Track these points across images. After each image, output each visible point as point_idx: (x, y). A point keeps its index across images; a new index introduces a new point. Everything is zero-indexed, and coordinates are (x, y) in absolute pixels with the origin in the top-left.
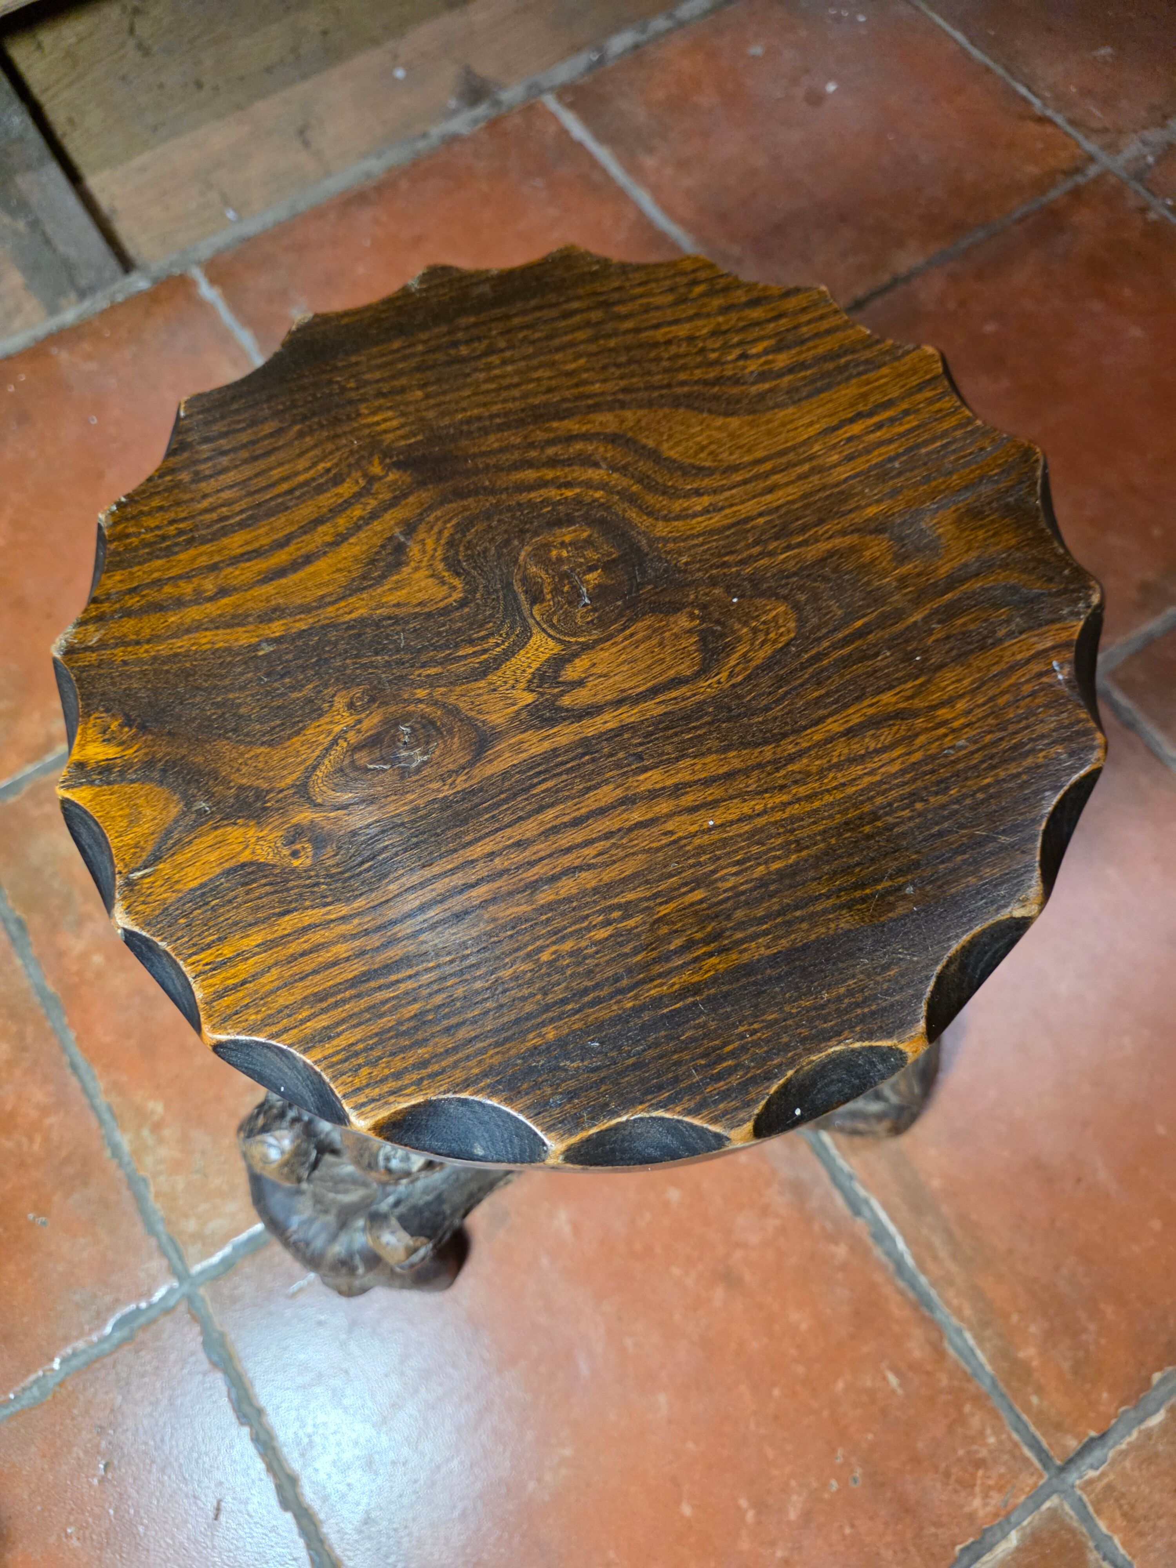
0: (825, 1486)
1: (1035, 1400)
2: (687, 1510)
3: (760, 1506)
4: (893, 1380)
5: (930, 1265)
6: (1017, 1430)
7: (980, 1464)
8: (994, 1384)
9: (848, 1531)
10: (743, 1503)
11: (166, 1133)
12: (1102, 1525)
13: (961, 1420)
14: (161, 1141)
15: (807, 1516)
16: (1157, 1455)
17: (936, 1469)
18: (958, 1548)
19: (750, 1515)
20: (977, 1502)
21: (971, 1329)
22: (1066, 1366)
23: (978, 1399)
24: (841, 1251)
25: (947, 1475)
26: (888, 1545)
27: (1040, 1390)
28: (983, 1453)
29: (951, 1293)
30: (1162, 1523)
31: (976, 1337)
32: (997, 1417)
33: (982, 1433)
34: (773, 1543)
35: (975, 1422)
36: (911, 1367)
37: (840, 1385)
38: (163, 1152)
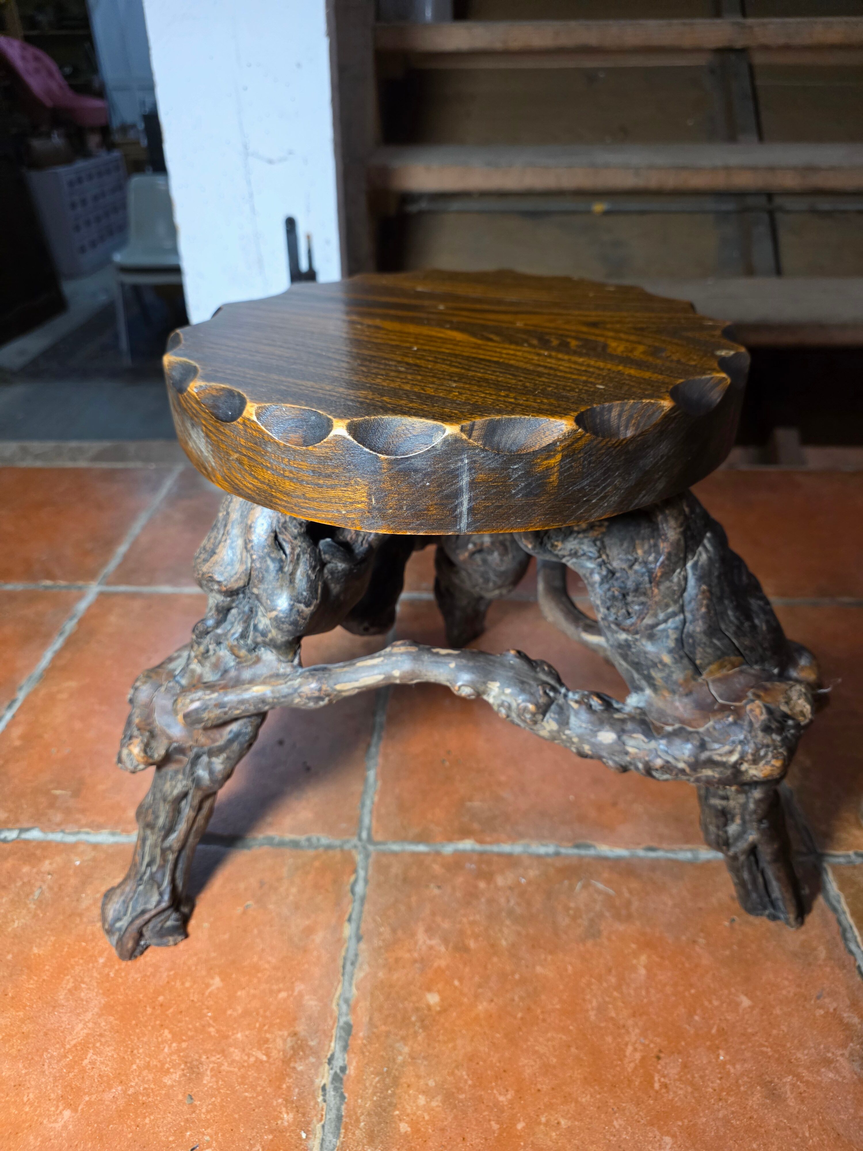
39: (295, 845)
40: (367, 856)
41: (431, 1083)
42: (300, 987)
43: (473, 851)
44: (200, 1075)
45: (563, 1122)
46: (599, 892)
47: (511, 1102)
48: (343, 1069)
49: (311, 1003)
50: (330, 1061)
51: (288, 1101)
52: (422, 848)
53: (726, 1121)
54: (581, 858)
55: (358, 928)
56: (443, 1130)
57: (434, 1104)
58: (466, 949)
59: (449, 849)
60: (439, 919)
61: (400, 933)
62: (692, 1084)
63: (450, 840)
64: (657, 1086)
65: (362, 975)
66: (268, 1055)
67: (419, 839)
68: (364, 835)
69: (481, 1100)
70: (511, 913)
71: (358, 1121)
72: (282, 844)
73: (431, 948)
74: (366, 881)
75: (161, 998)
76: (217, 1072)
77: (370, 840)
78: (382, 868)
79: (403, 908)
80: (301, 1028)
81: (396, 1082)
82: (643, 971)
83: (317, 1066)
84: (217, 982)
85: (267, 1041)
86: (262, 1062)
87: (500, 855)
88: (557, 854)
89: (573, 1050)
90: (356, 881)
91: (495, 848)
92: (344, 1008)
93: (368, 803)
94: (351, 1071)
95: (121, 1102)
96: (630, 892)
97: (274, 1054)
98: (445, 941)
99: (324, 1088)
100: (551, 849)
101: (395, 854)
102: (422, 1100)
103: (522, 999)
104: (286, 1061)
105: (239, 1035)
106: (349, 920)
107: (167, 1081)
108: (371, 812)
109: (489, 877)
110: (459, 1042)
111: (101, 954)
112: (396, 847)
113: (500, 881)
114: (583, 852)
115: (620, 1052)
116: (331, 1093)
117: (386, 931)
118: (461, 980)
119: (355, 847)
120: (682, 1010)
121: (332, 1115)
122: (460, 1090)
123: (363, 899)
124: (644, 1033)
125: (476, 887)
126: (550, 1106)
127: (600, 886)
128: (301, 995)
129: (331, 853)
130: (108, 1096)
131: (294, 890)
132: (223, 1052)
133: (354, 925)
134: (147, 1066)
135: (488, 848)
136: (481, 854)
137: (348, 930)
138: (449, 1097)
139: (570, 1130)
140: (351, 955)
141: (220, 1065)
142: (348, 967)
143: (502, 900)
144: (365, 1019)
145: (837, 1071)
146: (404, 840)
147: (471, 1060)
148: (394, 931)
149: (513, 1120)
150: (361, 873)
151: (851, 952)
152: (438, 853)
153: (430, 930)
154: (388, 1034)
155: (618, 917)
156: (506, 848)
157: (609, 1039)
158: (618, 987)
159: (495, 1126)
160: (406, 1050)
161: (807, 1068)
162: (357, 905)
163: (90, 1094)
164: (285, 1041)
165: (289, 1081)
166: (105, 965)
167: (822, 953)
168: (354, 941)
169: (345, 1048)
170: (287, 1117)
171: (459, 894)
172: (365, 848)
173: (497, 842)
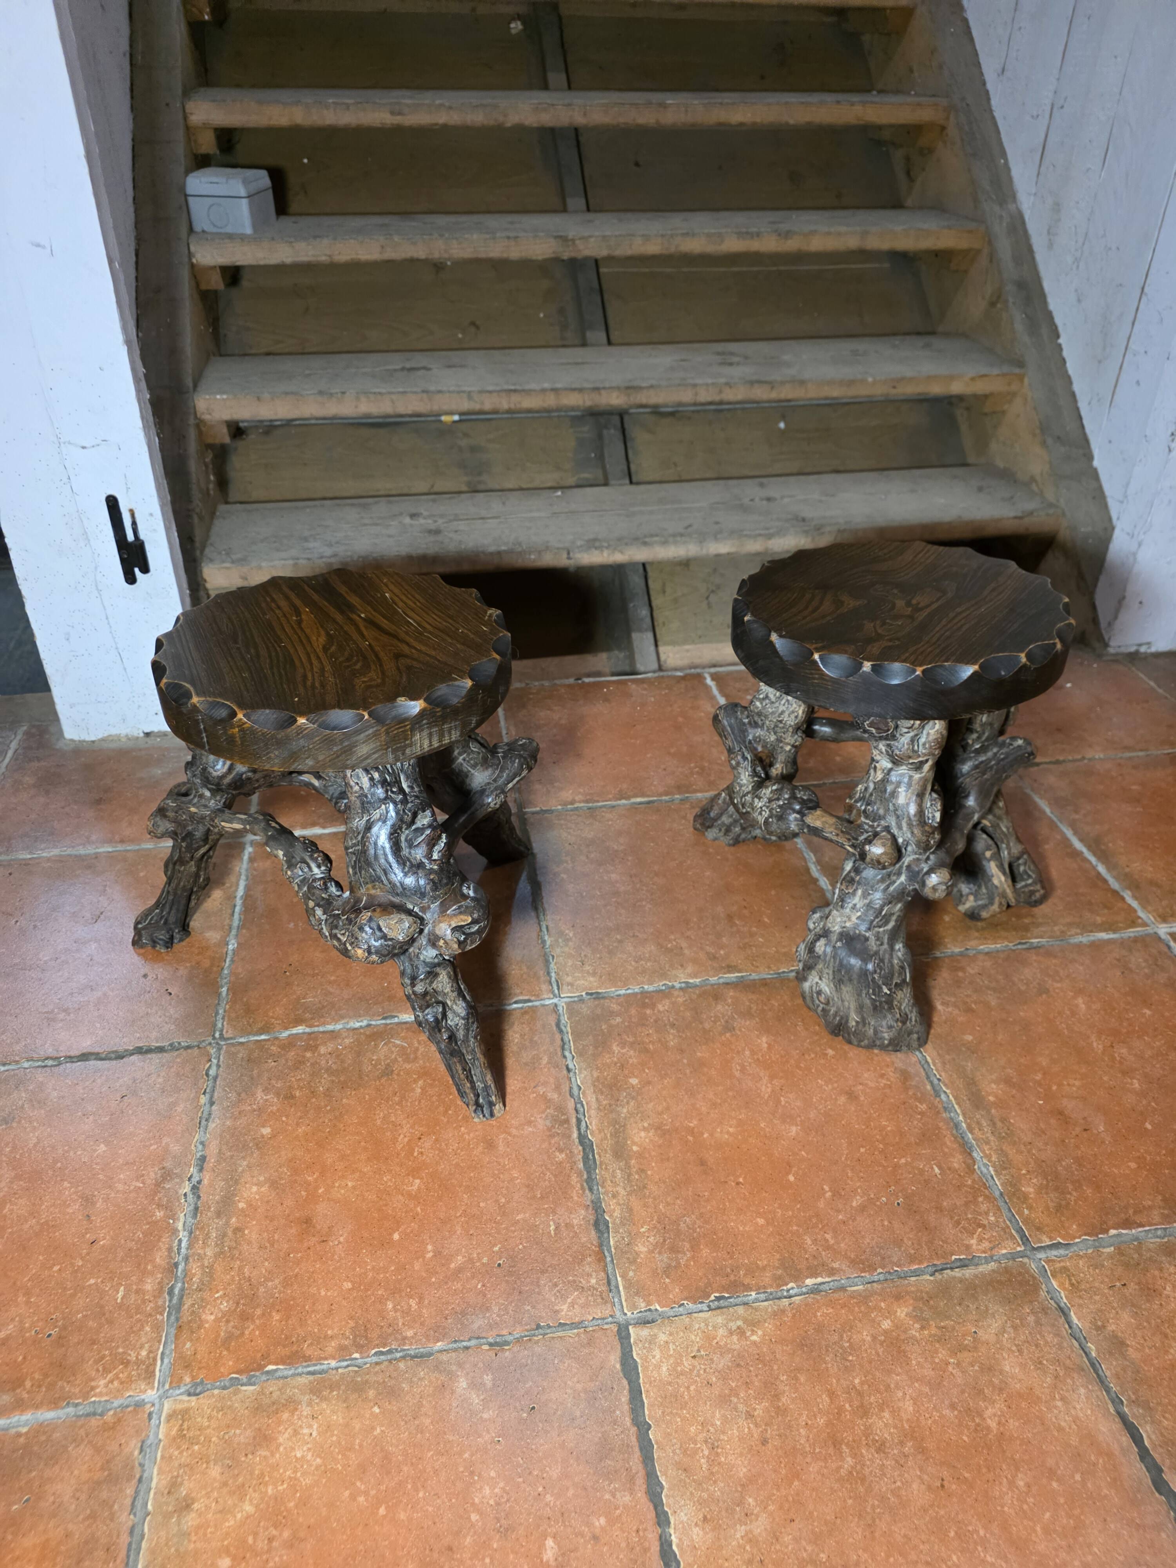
0: (878, 1199)
1: (1026, 1212)
2: (791, 1178)
3: (836, 1194)
4: (937, 1170)
5: (976, 1131)
6: (1010, 1221)
7: (980, 1225)
8: (1001, 1194)
9: (886, 1223)
10: (826, 1188)
11: (570, 943)
12: (1055, 1284)
13: (975, 1201)
14: (567, 945)
15: (862, 1209)
16: (1103, 1266)
17: (952, 1218)
18: (954, 1257)
19: (829, 1194)
20: (973, 1242)
21: (994, 1166)
22: (1051, 1204)
23: (990, 1198)
24: (923, 1107)
25: (958, 1223)
26: (909, 1239)
27: (1030, 1208)
28: (985, 1222)
29: (986, 1148)
30: (1097, 1298)
31: (996, 1171)
32: (999, 1209)
33: (987, 1213)
34: (839, 1211)
35: (984, 1207)
36: (949, 1169)
37: (903, 1161)
38: (567, 949)
39: (161, 1050)
40: (219, 1049)
41: (262, 1178)
42: (166, 1140)
43: (304, 1033)
44: (93, 1204)
45: (350, 1184)
46: (396, 1046)
47: (316, 1180)
48: (199, 1182)
49: (175, 1148)
50: (189, 1179)
51: (159, 1206)
52: (263, 1037)
53: (457, 1165)
54: (386, 1024)
55: (212, 1097)
56: (268, 1202)
57: (263, 1189)
58: (293, 1097)
59: (285, 1034)
60: (273, 1082)
61: (243, 1095)
62: (440, 1150)
63: (286, 1029)
64: (416, 1154)
65: (214, 1125)
66: (143, 1183)
67: (261, 1031)
68: (217, 1035)
69: (296, 1181)
70: (328, 1070)
71: (209, 1207)
72: (149, 1051)
73: (267, 1100)
74: (218, 1066)
75: (59, 1165)
76: (106, 1200)
77: (222, 1037)
78: (231, 1055)
79: (246, 1079)
80: (168, 1164)
81: (237, 1182)
82: (419, 1090)
83: (180, 1184)
84: (103, 1147)
85: (143, 1175)
86: (139, 1188)
87: (323, 1032)
88: (369, 1025)
89: (363, 1144)
90: (210, 1066)
91: (321, 1029)
92: (200, 1147)
93: (221, 1011)
94: (206, 1182)
95: (37, 1228)
96: (419, 1043)
97: (149, 1182)
98: (278, 1095)
99: (185, 1195)
100: (365, 1023)
101: (242, 1044)
102: (255, 1189)
103: (330, 1120)
104: (158, 1184)
105: (122, 1176)
106: (204, 1093)
107: (70, 1210)
108: (223, 1018)
109: (314, 1048)
110: (283, 1153)
111: (7, 1145)
112: (242, 1040)
113: (323, 1050)
114: (388, 1021)
115: (395, 1140)
116: (190, 1196)
117: (233, 1096)
118: (287, 1116)
119: (210, 1044)
120: (441, 1109)
121: (192, 1207)
122: (281, 1179)
123: (215, 1078)
124: (412, 1127)
125: (304, 1057)
126: (343, 1177)
127: (398, 1042)
128: (167, 1144)
129: (189, 1051)
130: (26, 1227)
131: (160, 1080)
132: (110, 1187)
133: (208, 1096)
134: (54, 1205)
135: (316, 1029)
136: (310, 1034)
137: (203, 1099)
138: (274, 1184)
139: (354, 1188)
140: (205, 1115)
141: (108, 1195)
142: (204, 1123)
143: (323, 1062)
144: (216, 1151)
145: (535, 1126)
146: (250, 1034)
147: (290, 1161)
148: (239, 1094)
149: (317, 1188)
150: (215, 1061)
151: (565, 1057)
152: (277, 1038)
153: (266, 1090)
154: (232, 1157)
155: (407, 1060)
156: (330, 1027)
157: (388, 1134)
158: (400, 1103)
159: (303, 1193)
160: (245, 1163)
161: (516, 1128)
162: (210, 1083)
163: (11, 1227)
164: (156, 1174)
165: (160, 1195)
166: (11, 1152)
167: (545, 1060)
168: (208, 1106)
169: (201, 1170)
170: (159, 1214)
171: (290, 1063)
172: (217, 1044)
173: (324, 1024)
